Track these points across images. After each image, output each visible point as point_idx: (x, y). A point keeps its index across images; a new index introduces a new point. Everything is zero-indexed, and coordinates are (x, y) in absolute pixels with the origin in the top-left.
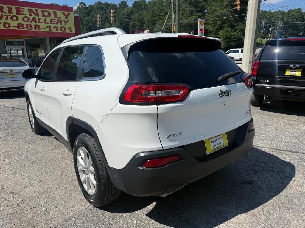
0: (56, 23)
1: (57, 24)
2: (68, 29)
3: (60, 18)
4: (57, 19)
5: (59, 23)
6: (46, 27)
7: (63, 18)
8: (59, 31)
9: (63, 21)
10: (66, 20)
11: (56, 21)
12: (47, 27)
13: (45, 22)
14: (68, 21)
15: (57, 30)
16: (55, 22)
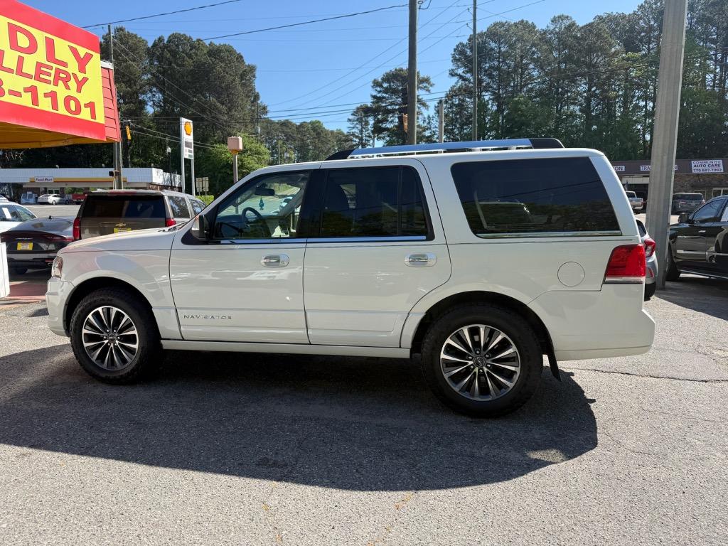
0: (51, 78)
1: (56, 84)
2: (86, 106)
3: (65, 64)
4: (55, 66)
5: (61, 83)
6: (22, 91)
7: (73, 67)
8: (62, 110)
9: (72, 77)
10: (81, 76)
11: (53, 72)
12: (26, 90)
13: (20, 72)
14: (85, 80)
15: (55, 105)
16: (49, 74)
